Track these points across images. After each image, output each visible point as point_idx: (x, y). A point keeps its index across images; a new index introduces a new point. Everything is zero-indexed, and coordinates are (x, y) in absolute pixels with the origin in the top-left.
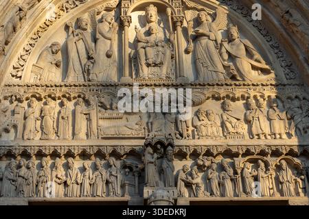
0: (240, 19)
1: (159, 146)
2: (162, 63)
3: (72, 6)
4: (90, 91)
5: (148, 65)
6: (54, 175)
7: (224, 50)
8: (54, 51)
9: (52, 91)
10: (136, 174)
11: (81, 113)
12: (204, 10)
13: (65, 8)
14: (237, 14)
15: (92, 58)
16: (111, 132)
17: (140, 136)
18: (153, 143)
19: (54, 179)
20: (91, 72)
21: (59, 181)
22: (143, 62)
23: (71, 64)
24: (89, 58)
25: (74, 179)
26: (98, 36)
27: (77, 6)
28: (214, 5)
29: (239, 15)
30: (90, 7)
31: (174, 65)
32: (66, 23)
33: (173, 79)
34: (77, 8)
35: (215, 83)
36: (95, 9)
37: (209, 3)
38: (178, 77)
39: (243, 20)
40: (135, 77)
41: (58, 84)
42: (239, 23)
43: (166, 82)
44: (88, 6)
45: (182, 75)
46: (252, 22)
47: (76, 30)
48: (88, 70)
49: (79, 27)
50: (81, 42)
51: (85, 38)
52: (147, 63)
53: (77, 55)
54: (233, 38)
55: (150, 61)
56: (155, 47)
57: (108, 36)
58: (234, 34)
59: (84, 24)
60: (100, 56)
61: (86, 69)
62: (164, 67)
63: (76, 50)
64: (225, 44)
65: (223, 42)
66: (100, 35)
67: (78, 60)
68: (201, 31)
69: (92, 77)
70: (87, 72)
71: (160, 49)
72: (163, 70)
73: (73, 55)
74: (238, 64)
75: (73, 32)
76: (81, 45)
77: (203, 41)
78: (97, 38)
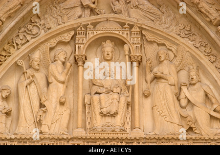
0: (202, 59)
2: (116, 113)
3: (23, 42)
5: (103, 115)
7: (182, 96)
8: (4, 96)
12: (164, 45)
13: (15, 45)
14: (199, 53)
15: (44, 106)
20: (43, 123)
23: (22, 112)
24: (42, 106)
26: (51, 79)
27: (28, 41)
28: (176, 41)
29: (202, 55)
30: (42, 43)
31: (130, 114)
32: (16, 63)
33: (128, 131)
34: (28, 44)
35: (170, 137)
36: (48, 45)
37: (171, 38)
38: (133, 128)
39: (205, 61)
40: (88, 126)
41: (8, 137)
42: (200, 63)
43: (120, 136)
44: (41, 41)
45: (137, 126)
46: (215, 64)
47: (28, 71)
48: (40, 120)
49: (30, 67)
50: (33, 85)
51: (37, 80)
52: (101, 113)
53: (29, 101)
54: (193, 82)
55: (105, 111)
56: (110, 93)
57: (62, 78)
58: (195, 77)
59: (36, 63)
60: (52, 104)
61: (38, 119)
62: (119, 117)
63: (27, 95)
64: (184, 89)
65: (183, 87)
66: (53, 78)
67: (30, 108)
68: (159, 74)
69: (44, 128)
70: (39, 123)
71: (116, 96)
72: (118, 121)
73: (24, 101)
74: (196, 114)
75: (24, 73)
76: (33, 89)
77: (162, 85)
78: (50, 81)
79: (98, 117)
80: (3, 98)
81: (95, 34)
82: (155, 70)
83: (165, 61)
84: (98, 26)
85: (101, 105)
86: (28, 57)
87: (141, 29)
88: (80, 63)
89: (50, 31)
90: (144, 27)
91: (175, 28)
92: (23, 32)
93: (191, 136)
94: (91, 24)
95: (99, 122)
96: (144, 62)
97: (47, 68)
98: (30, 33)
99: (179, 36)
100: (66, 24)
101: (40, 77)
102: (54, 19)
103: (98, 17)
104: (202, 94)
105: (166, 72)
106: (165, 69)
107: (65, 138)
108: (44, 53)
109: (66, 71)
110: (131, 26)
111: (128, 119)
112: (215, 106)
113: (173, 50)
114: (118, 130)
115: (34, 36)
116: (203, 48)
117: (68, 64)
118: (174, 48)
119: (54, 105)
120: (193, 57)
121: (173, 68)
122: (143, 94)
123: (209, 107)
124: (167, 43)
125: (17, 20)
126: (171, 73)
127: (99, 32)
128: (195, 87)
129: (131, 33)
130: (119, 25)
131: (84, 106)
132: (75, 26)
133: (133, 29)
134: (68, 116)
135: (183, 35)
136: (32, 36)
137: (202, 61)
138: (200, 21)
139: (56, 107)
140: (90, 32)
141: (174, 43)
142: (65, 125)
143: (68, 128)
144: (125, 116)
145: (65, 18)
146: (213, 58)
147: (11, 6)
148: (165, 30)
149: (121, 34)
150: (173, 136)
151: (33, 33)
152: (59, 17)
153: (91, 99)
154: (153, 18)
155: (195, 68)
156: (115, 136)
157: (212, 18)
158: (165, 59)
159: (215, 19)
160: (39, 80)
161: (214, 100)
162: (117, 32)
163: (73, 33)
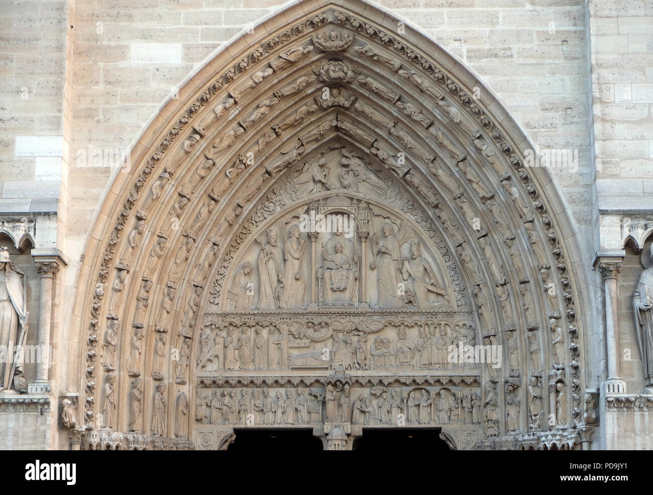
0: (422, 234)
1: (338, 383)
2: (345, 289)
3: (261, 218)
4: (281, 319)
5: (334, 290)
6: (253, 405)
7: (404, 270)
9: (246, 320)
10: (320, 403)
11: (273, 343)
12: (389, 218)
13: (254, 222)
14: (420, 228)
15: (282, 283)
16: (299, 363)
17: (324, 366)
18: (333, 382)
19: (253, 407)
20: (281, 299)
21: (257, 409)
22: (329, 287)
23: (263, 288)
24: (279, 281)
25: (269, 407)
26: (288, 256)
27: (265, 218)
28: (399, 216)
29: (422, 230)
30: (278, 219)
31: (358, 287)
32: (256, 239)
33: (356, 304)
34: (265, 221)
35: (392, 310)
36: (283, 220)
37: (395, 213)
38: (360, 301)
39: (425, 236)
40: (321, 300)
41: (252, 313)
42: (421, 238)
43: (348, 311)
44: (277, 218)
45: (364, 300)
46: (434, 239)
47: (266, 247)
48: (278, 296)
49: (268, 243)
50: (271, 262)
51: (274, 257)
52: (332, 289)
53: (268, 277)
54: (414, 257)
55: (335, 287)
56: (340, 270)
57: (296, 256)
58: (415, 253)
59: (273, 241)
60: (289, 280)
61: (276, 295)
62: (348, 292)
63: (266, 272)
64: (406, 263)
65: (404, 262)
66: (289, 255)
67: (269, 283)
68: (384, 250)
69: (283, 304)
70: (278, 298)
71: (345, 273)
72: (347, 295)
73: (264, 277)
74: (415, 288)
75: (263, 250)
76: (271, 264)
77: (387, 259)
78: (286, 259)
79: (329, 292)
80: (245, 274)
81: (326, 210)
82: (381, 244)
83: (390, 236)
84: (329, 201)
85: (332, 281)
86: (266, 233)
87: (368, 203)
88: (313, 239)
89: (285, 207)
90: (370, 201)
91: (399, 202)
92: (260, 210)
93: (410, 310)
94: (323, 199)
95: (331, 297)
96: (371, 234)
97: (284, 243)
98: (266, 209)
99: (402, 212)
100: (300, 201)
101: (277, 252)
102: (289, 195)
103: (329, 192)
104: (421, 269)
105: (390, 247)
106: (389, 244)
107: (301, 313)
108: (281, 229)
109: (300, 248)
110: (359, 201)
111: (356, 293)
112: (432, 281)
113: (397, 224)
114: (347, 305)
115: (271, 213)
116: (423, 222)
117: (302, 241)
118: (398, 222)
119: (290, 282)
120: (415, 231)
121: (397, 245)
122: (370, 267)
123: (427, 280)
124: (392, 217)
125: (255, 202)
126: (394, 248)
127: (329, 208)
128: (416, 261)
129: (359, 208)
130: (348, 200)
131: (317, 279)
132: (308, 202)
133: (361, 205)
134: (303, 291)
135: (406, 210)
136: (269, 213)
137: (422, 236)
138: (420, 201)
139: (292, 282)
140: (322, 208)
141: (398, 217)
142: (301, 299)
143: (303, 301)
144: (353, 289)
145: (298, 194)
146: (432, 233)
147: (249, 193)
148: (390, 205)
149: (349, 210)
150: (394, 310)
151: (270, 210)
152: (293, 193)
153: (323, 274)
154: (379, 192)
155: (416, 242)
156: (344, 310)
157: (430, 202)
158: (390, 234)
159: (433, 203)
160: (276, 256)
161: (431, 275)
162: (346, 208)
163: (306, 207)
